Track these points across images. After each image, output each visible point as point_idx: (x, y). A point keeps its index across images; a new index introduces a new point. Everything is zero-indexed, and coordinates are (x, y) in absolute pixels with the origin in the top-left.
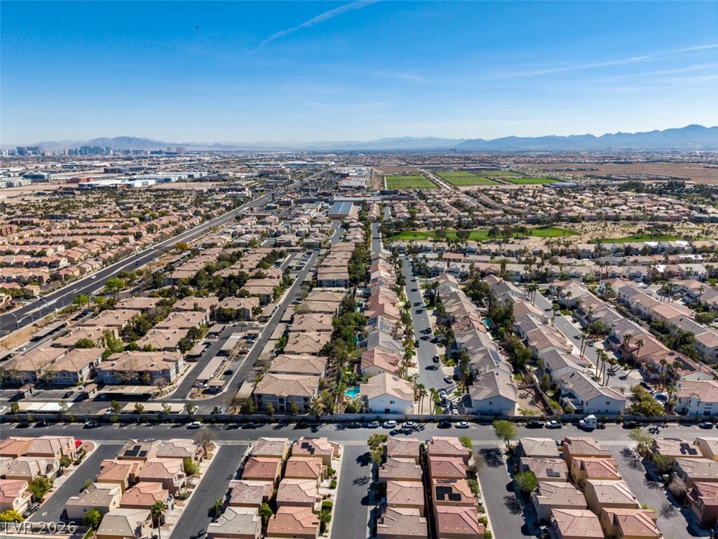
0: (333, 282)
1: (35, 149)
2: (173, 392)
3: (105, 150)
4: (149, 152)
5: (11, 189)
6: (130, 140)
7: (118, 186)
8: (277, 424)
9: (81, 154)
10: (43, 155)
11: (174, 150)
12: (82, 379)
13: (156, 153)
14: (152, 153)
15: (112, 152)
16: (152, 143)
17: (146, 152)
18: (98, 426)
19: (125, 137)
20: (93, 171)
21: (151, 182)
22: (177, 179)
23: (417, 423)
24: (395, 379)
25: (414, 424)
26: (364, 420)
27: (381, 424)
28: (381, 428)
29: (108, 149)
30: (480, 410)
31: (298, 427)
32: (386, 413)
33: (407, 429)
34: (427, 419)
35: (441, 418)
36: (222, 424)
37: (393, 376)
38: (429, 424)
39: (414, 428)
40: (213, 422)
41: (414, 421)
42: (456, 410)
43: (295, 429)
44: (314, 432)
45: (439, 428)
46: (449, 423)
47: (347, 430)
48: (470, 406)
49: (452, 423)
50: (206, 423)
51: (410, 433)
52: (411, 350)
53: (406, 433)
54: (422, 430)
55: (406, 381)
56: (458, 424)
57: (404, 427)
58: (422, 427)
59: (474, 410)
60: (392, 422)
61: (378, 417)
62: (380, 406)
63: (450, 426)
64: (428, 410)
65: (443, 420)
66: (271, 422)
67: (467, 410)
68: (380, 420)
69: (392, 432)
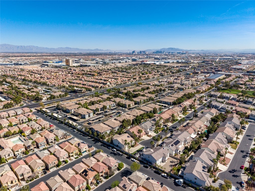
0: (166, 102)
1: (144, 52)
2: (82, 121)
3: (163, 52)
4: (176, 53)
5: (126, 63)
6: (172, 49)
7: (151, 64)
8: (90, 138)
9: (156, 53)
10: (145, 53)
11: (185, 52)
12: (71, 112)
13: (178, 53)
14: (177, 53)
15: (165, 53)
16: (179, 50)
17: (175, 53)
18: (60, 123)
19: (171, 48)
20: (152, 59)
21: (162, 63)
22: (172, 62)
23: (122, 153)
24: (128, 137)
25: (121, 153)
26: (109, 146)
27: (112, 149)
28: (111, 150)
29: (164, 52)
30: (146, 158)
31: (93, 141)
32: (116, 146)
33: (117, 154)
34: (126, 154)
35: (130, 155)
36: (80, 133)
37: (129, 136)
38: (125, 155)
39: (119, 154)
40: (79, 131)
41: (122, 152)
42: (139, 155)
43: (92, 141)
44: (94, 143)
45: (126, 158)
46: (130, 158)
47: (103, 146)
48: (143, 156)
49: (131, 158)
50: (77, 131)
51: (116, 155)
52: (158, 131)
53: (115, 154)
54: (120, 156)
55: (132, 139)
56: (133, 159)
57: (117, 153)
58: (122, 155)
59: (144, 157)
60: (115, 149)
61: (113, 146)
62: (116, 143)
63: (130, 159)
64: (132, 151)
65: (130, 156)
66: (89, 136)
67: (142, 156)
68: (113, 148)
69: (112, 152)
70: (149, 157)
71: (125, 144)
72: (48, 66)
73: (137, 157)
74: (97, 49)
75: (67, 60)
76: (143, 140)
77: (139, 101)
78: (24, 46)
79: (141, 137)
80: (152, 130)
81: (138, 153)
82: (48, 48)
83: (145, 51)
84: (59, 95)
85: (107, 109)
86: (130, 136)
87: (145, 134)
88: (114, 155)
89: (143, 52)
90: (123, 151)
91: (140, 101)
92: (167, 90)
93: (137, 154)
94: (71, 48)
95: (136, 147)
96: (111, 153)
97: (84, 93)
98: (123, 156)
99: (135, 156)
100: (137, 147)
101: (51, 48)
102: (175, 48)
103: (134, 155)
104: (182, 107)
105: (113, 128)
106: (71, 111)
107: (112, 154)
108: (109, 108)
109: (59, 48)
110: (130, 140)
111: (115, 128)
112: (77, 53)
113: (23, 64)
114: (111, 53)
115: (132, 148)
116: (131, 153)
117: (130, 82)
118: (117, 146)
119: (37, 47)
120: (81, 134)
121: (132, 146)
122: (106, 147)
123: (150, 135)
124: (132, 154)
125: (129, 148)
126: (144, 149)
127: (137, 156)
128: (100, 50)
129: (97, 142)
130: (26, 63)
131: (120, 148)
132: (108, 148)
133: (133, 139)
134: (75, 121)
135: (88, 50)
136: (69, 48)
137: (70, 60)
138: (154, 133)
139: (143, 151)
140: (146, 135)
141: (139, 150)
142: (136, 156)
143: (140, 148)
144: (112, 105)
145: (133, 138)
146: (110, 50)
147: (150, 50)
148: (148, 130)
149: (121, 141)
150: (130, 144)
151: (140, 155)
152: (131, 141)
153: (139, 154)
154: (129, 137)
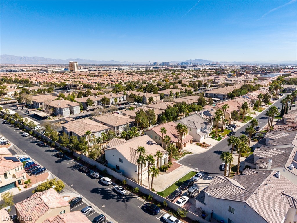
2: (53, 120)
4: (205, 64)
8: (53, 149)
13: (208, 64)
23: (129, 192)
24: (149, 143)
25: (125, 192)
26: (95, 168)
27: (100, 178)
28: (97, 181)
29: (190, 63)
30: (215, 212)
31: (57, 156)
32: (114, 169)
33: (113, 193)
34: (143, 193)
35: (156, 198)
36: (36, 139)
37: (152, 140)
38: (140, 199)
39: (120, 195)
40: (34, 137)
41: (130, 188)
42: (187, 198)
43: (55, 155)
44: (57, 162)
45: (143, 208)
46: (158, 209)
47: (76, 170)
48: (203, 201)
49: (162, 211)
50: (32, 136)
51: (108, 199)
52: (220, 136)
53: (106, 195)
54: (123, 201)
55: (161, 149)
56: (166, 216)
57: (114, 190)
58: (128, 198)
59: (207, 208)
60: (108, 179)
61: (106, 170)
62: (113, 161)
63: (156, 214)
64: (160, 185)
65: (156, 202)
66: (53, 146)
67: (198, 204)
68: (104, 174)
69: (97, 189)
70: (231, 210)
71: (138, 161)
72: (47, 72)
73: (180, 205)
74: (112, 60)
75: (71, 63)
76: (188, 155)
77: (167, 94)
78: (28, 57)
79: (183, 146)
80: (206, 132)
81: (183, 192)
82: (55, 60)
83: (168, 63)
84: (38, 90)
85: (111, 104)
86: (154, 142)
87: (190, 141)
88: (103, 198)
89: (166, 64)
90: (133, 185)
91: (169, 94)
92: (209, 86)
93: (179, 195)
94: (82, 60)
95: (171, 171)
96: (95, 191)
97: (80, 89)
98: (131, 203)
99: (175, 202)
100: (175, 172)
101: (60, 60)
102: (203, 60)
103: (169, 197)
104: (249, 99)
105: (114, 128)
106: (40, 106)
107: (95, 194)
108: (114, 103)
109: (68, 59)
110: (155, 152)
111: (118, 128)
112: (89, 65)
113: (18, 71)
114: (129, 64)
115: (161, 176)
116: (157, 189)
117: (152, 81)
118: (117, 169)
119: (43, 58)
120: (35, 142)
121: (163, 170)
122: (84, 172)
123: (204, 143)
124: (161, 193)
125: (153, 175)
126: (197, 179)
127: (181, 202)
128: (116, 62)
129: (66, 159)
130: (22, 70)
131: (125, 174)
132: (88, 174)
133: (164, 150)
134: (39, 120)
135: (103, 61)
136: (80, 59)
137: (75, 64)
138: (212, 139)
139: (196, 185)
140: (194, 143)
141: (182, 181)
142: (179, 203)
143: (183, 175)
144: (120, 98)
145: (164, 148)
146: (127, 62)
147: (175, 62)
148: (198, 131)
149: (129, 155)
150: (156, 162)
151: (191, 197)
152: (159, 155)
153: (185, 194)
154: (152, 144)
